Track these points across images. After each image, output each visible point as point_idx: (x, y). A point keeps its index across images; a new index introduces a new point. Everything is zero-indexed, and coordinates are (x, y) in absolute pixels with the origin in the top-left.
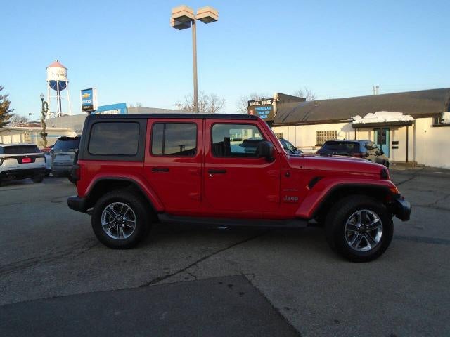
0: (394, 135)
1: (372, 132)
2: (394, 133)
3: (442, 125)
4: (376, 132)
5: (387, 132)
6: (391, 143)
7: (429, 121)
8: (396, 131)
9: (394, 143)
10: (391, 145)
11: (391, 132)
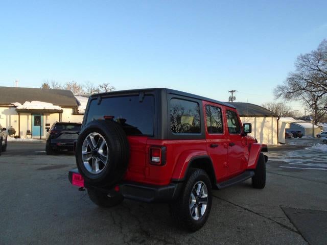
0: (47, 119)
1: (30, 116)
2: (47, 118)
3: (78, 114)
4: (33, 116)
5: (42, 116)
6: (44, 125)
7: (70, 111)
8: (48, 116)
9: (47, 125)
10: (45, 127)
11: (45, 117)
